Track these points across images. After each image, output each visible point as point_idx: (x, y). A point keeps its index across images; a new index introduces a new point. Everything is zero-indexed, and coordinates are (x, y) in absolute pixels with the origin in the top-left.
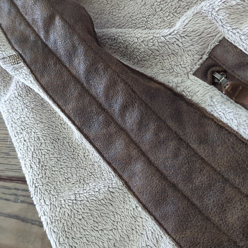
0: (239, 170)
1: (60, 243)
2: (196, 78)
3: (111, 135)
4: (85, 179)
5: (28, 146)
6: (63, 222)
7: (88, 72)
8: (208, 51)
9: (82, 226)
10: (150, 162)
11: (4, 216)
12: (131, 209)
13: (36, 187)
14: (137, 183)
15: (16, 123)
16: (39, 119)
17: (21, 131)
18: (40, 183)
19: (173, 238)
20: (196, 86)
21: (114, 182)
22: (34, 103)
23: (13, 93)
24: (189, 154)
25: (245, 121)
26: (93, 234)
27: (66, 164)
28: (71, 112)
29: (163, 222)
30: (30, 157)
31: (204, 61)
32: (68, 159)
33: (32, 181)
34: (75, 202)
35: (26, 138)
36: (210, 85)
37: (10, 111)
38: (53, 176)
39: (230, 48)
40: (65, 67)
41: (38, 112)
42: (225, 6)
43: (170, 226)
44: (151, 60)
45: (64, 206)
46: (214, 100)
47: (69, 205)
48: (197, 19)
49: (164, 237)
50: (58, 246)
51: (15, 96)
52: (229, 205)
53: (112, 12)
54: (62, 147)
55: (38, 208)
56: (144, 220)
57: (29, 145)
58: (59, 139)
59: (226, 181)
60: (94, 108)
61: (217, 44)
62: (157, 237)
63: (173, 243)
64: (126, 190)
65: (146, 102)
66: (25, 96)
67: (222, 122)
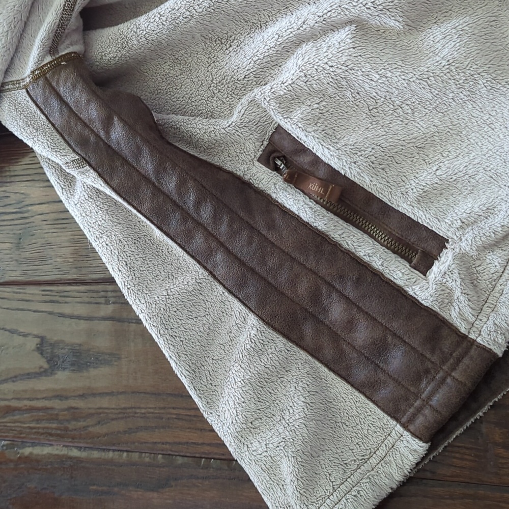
0: (303, 249)
1: (161, 335)
2: (261, 165)
3: (190, 231)
4: (174, 274)
5: (111, 250)
6: (160, 316)
7: (157, 172)
8: (267, 137)
9: (177, 317)
10: (228, 252)
11: (98, 320)
12: (219, 295)
13: (128, 289)
14: (220, 271)
15: (93, 227)
16: (116, 220)
17: (101, 235)
18: (132, 284)
19: (256, 314)
20: (261, 174)
21: (200, 273)
22: (107, 203)
23: (82, 195)
24: (260, 240)
25: (303, 206)
26: (189, 322)
27: (152, 262)
28: (147, 211)
29: (246, 303)
30: (116, 260)
31: (266, 147)
32: (153, 257)
33: (123, 283)
34: (167, 297)
35: (107, 243)
36: (273, 171)
37: (84, 215)
38: (142, 275)
39: (285, 136)
40: (133, 167)
41: (114, 213)
42: (274, 96)
43: (252, 304)
44: (216, 147)
45: (158, 302)
46: (277, 187)
47: (163, 301)
48: (252, 107)
49: (250, 315)
50: (160, 337)
51: (85, 198)
52: (298, 280)
53: (170, 92)
54: (145, 246)
55: (134, 307)
56: (231, 303)
57: (112, 248)
58: (140, 238)
59: (293, 259)
60: (169, 206)
61: (274, 130)
62: (244, 315)
63: (257, 319)
64: (211, 279)
65: (217, 196)
66: (96, 198)
67: (285, 207)
